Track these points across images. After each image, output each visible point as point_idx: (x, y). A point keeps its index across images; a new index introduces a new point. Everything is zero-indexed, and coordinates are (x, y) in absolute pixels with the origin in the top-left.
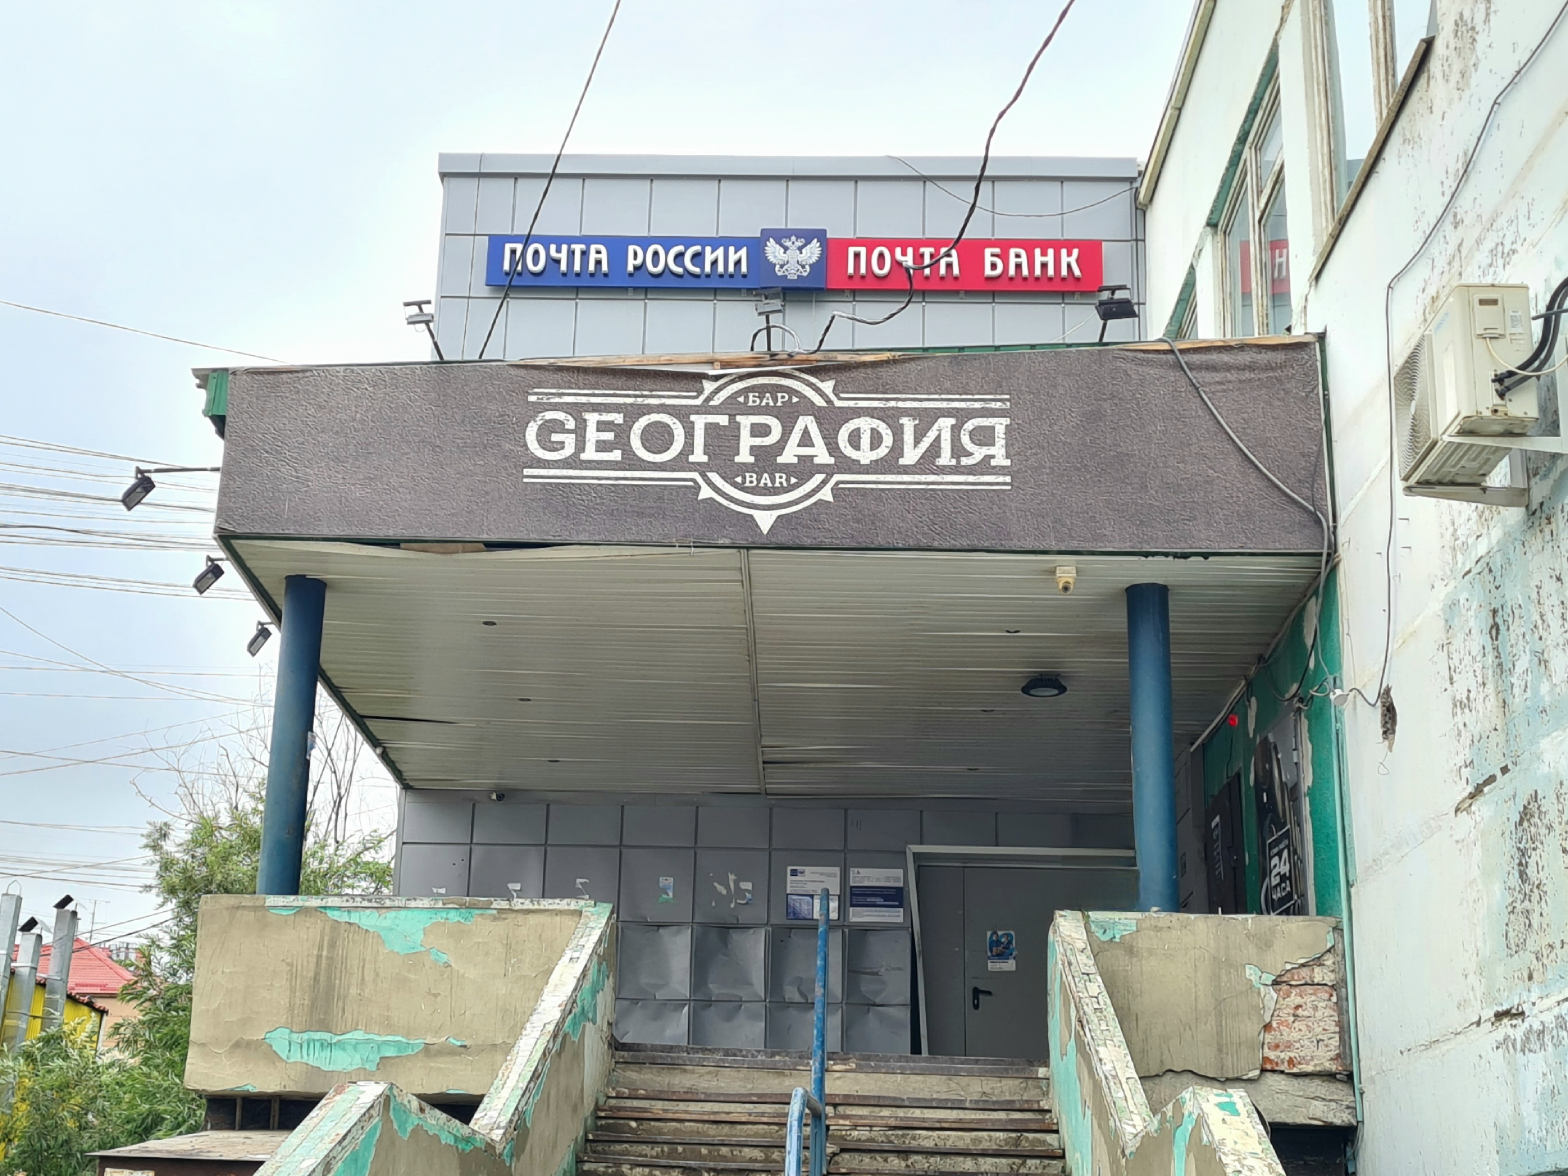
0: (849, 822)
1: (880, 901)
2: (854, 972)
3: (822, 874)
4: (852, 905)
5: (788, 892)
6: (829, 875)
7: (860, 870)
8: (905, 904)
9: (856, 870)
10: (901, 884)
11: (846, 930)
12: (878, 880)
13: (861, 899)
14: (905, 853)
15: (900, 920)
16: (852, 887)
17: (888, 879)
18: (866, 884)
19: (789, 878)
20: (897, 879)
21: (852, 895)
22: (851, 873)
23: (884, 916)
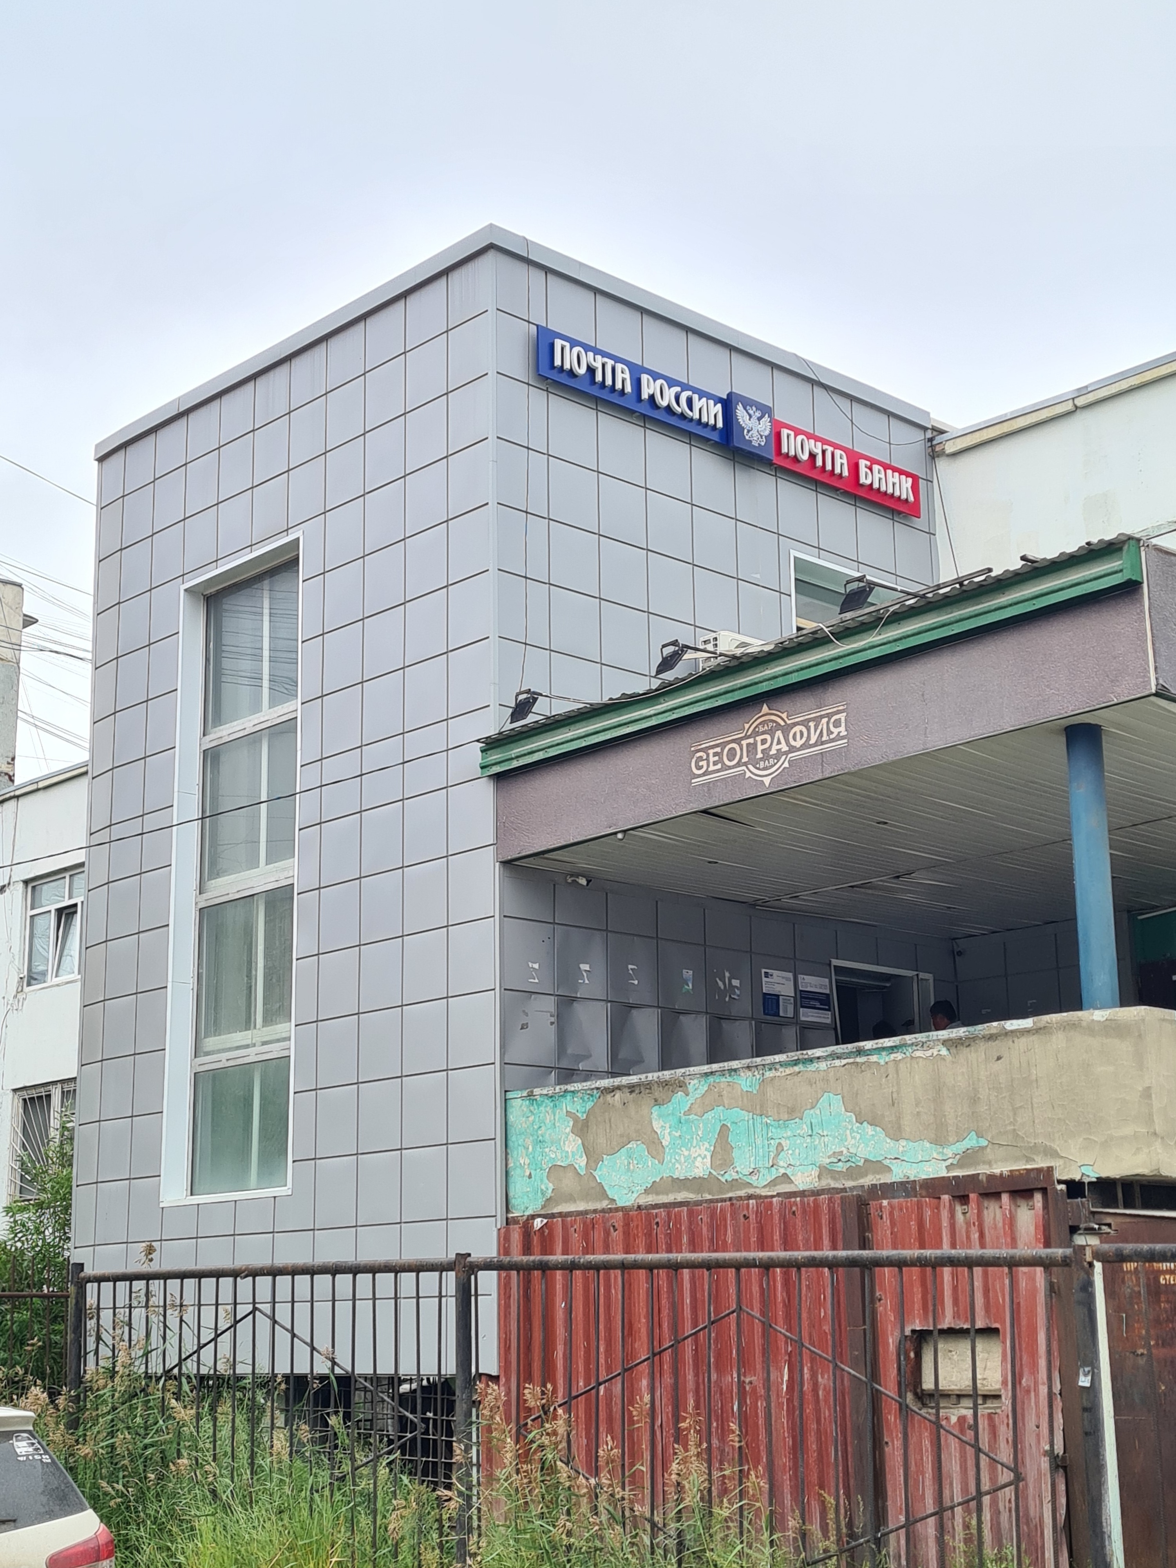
0: (796, 935)
1: (818, 1005)
3: (783, 978)
4: (801, 1006)
6: (787, 979)
7: (805, 977)
8: (831, 1006)
9: (802, 976)
10: (828, 992)
12: (815, 986)
13: (806, 1002)
14: (830, 965)
15: (829, 1021)
16: (801, 991)
17: (821, 986)
18: (809, 989)
19: (764, 979)
20: (826, 987)
21: (801, 997)
22: (799, 979)
23: (820, 1017)
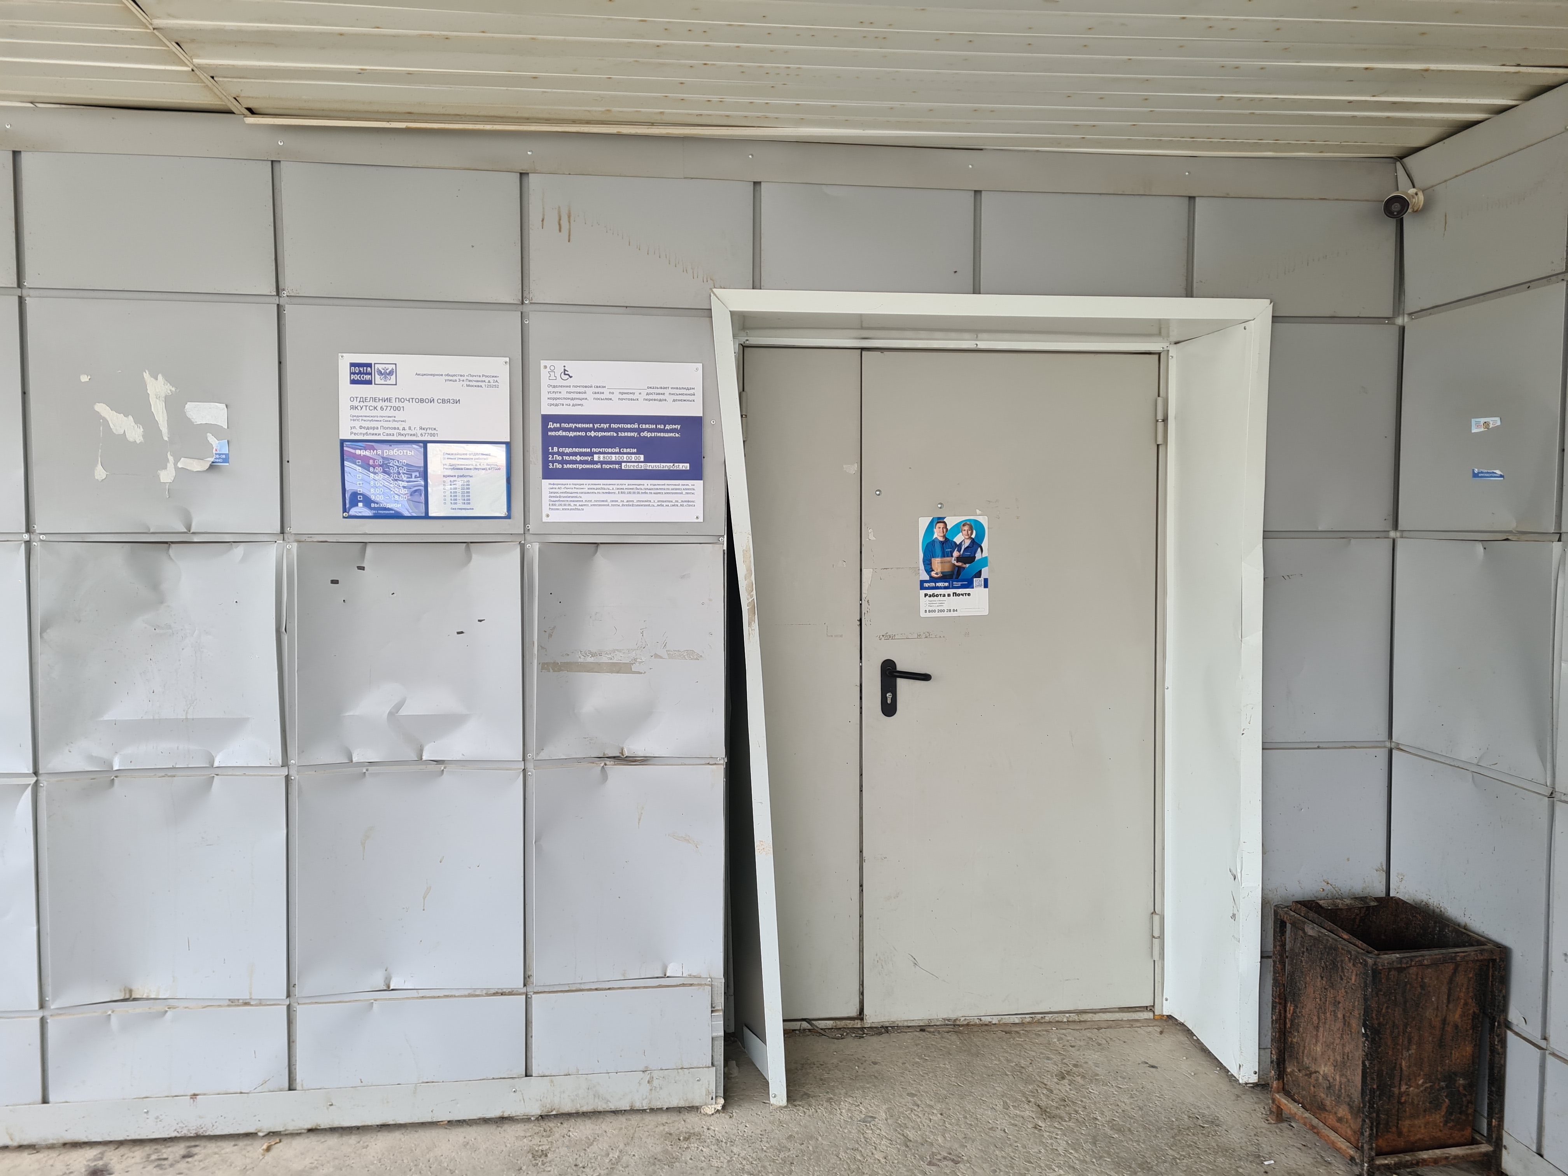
0: (534, 218)
1: (633, 460)
2: (557, 667)
3: (451, 378)
4: (548, 474)
5: (345, 435)
6: (475, 382)
7: (572, 366)
8: (709, 465)
9: (559, 365)
10: (694, 410)
11: (534, 549)
12: (627, 395)
13: (574, 456)
14: (708, 312)
15: (693, 514)
16: (547, 419)
17: (655, 393)
18: (590, 407)
19: (347, 391)
20: (683, 393)
21: (547, 442)
22: (544, 373)
23: (647, 504)
